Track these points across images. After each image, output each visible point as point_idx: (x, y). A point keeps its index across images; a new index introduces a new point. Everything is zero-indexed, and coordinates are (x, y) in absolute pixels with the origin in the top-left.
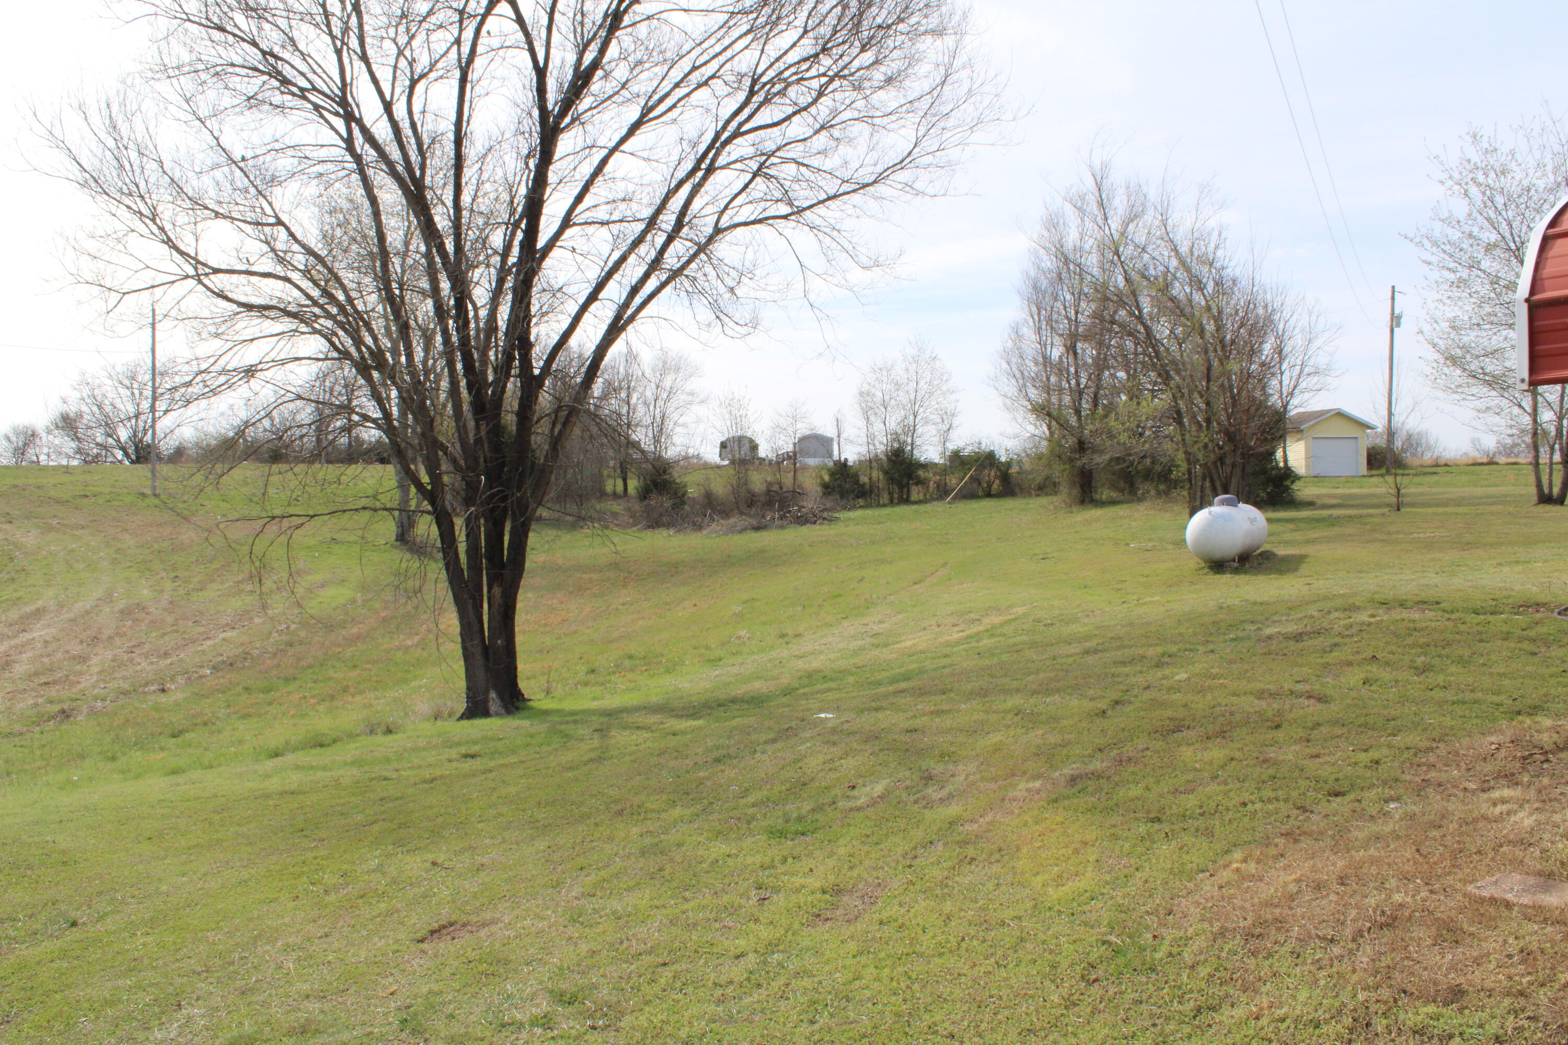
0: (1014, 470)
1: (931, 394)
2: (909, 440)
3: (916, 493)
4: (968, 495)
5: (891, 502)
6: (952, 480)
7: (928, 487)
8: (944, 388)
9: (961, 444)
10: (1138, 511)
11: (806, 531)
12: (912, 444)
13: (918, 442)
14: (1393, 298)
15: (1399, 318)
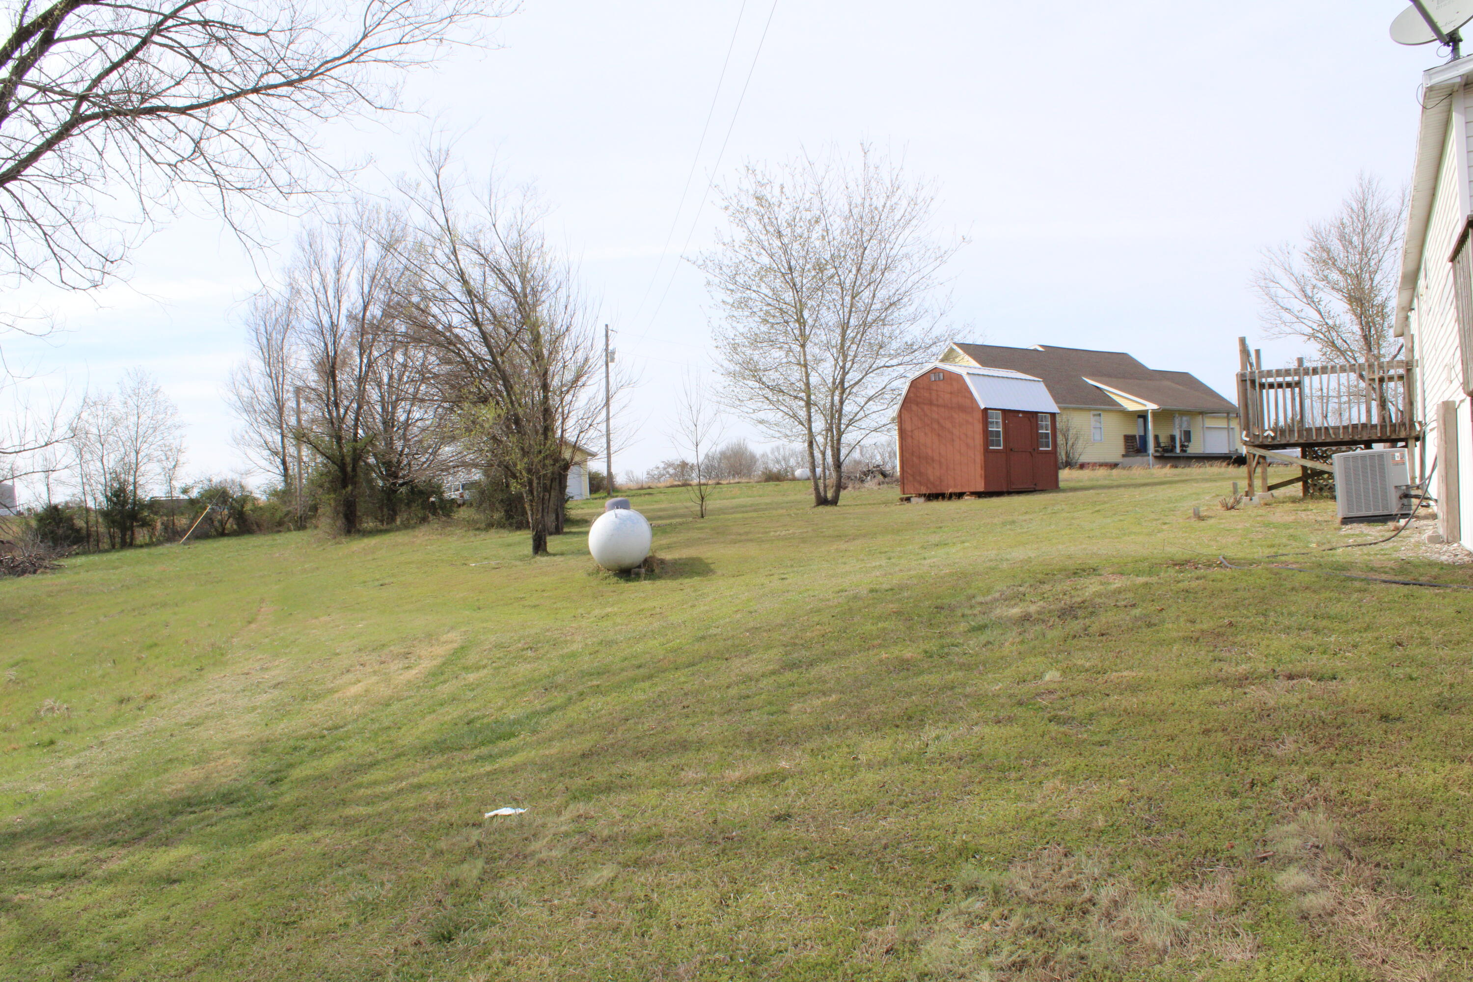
0: (248, 507)
1: (155, 429)
2: (131, 479)
3: (141, 536)
4: (202, 535)
5: (113, 547)
6: (182, 521)
7: (154, 528)
8: (169, 423)
9: (190, 482)
10: (416, 537)
11: (27, 581)
12: (135, 483)
13: (141, 480)
14: (607, 336)
15: (613, 353)
